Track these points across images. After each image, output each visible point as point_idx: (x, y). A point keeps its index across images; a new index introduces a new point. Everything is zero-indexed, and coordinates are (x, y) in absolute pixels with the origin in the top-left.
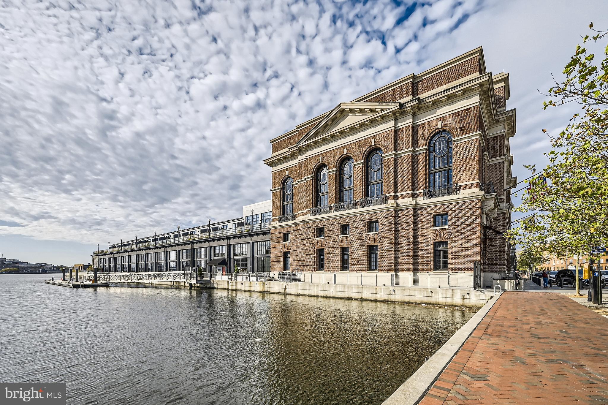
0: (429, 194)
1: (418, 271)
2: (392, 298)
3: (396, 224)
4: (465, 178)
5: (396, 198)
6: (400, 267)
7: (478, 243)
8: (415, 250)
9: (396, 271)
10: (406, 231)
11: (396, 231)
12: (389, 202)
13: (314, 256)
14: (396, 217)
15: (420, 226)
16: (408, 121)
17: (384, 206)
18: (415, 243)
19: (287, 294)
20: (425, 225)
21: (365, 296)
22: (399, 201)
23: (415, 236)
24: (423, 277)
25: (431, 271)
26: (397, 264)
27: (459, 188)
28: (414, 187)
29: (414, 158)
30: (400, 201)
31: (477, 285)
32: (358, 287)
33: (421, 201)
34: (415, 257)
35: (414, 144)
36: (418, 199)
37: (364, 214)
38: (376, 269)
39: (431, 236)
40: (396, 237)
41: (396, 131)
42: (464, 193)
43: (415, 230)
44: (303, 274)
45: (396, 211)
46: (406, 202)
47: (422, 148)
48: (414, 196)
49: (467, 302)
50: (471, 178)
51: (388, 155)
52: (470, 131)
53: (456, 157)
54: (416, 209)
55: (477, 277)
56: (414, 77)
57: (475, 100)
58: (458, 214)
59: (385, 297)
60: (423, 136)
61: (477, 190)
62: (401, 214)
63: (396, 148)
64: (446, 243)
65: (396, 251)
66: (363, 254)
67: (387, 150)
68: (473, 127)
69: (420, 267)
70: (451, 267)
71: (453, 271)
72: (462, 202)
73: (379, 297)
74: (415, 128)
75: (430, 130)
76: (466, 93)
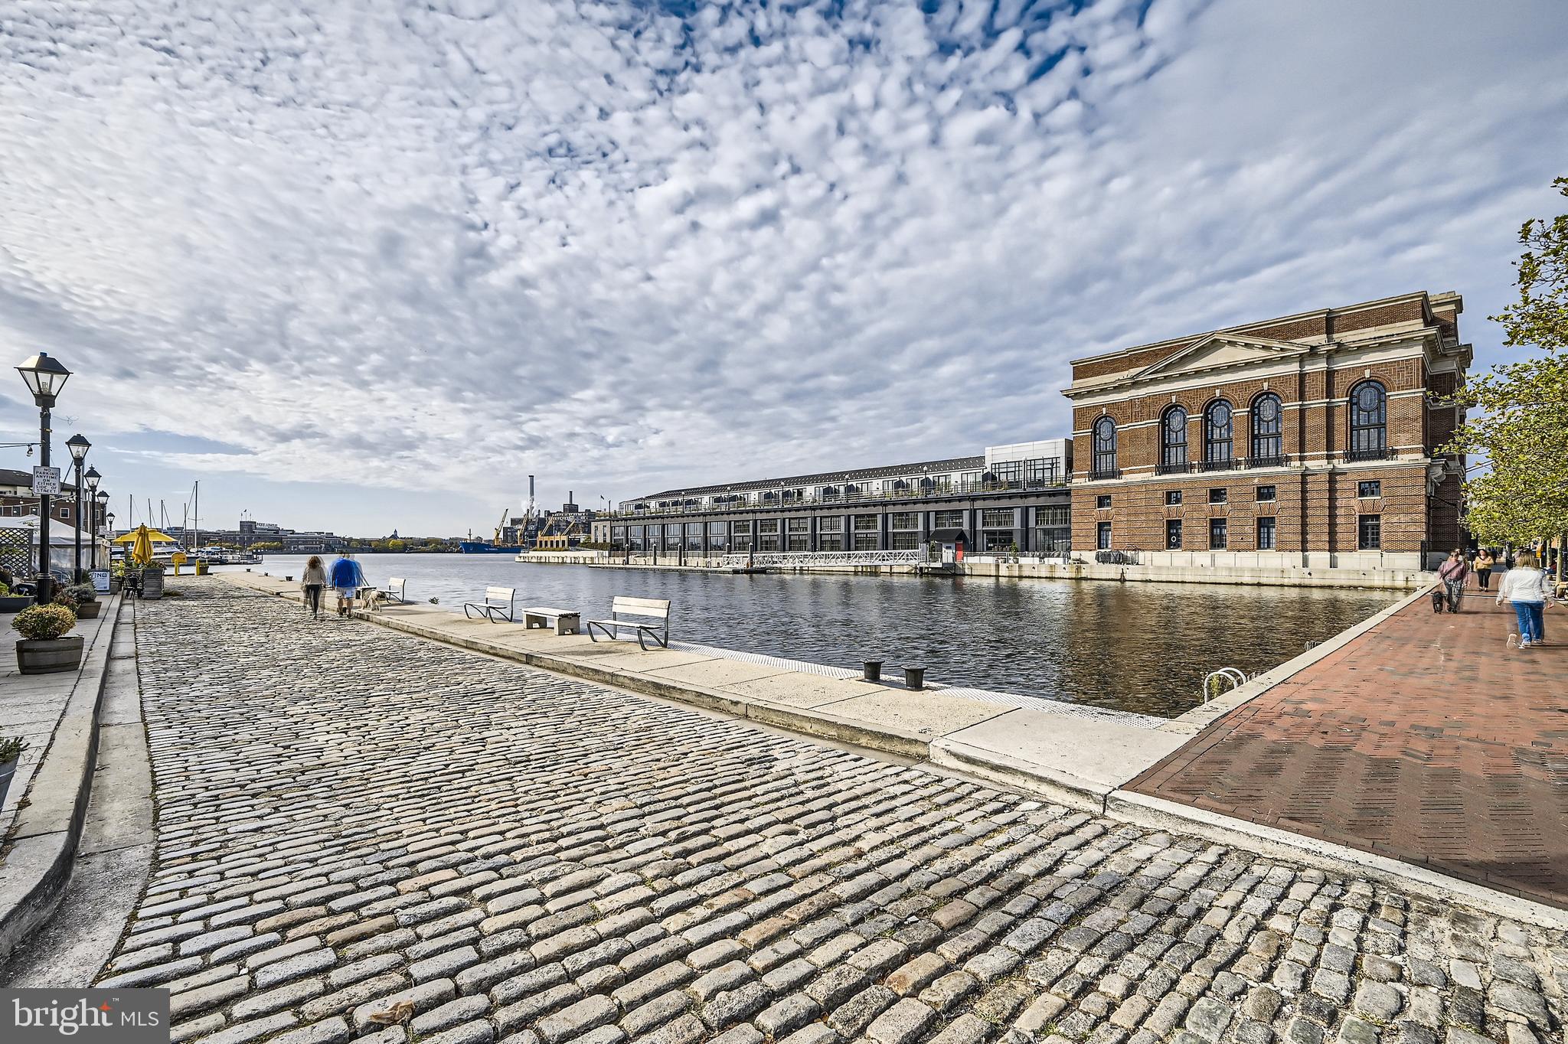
0: (1351, 456)
1: (1336, 551)
2: (1307, 582)
3: (1304, 491)
4: (1403, 440)
5: (1302, 459)
6: (1309, 546)
7: (1423, 517)
8: (1332, 525)
9: (1304, 550)
10: (1318, 501)
11: (1304, 500)
12: (1293, 463)
13: (1162, 531)
14: (1304, 483)
15: (1338, 495)
16: (1322, 366)
17: (1285, 469)
18: (1332, 516)
19: (1125, 580)
20: (1348, 494)
21: (1263, 581)
22: (1307, 463)
23: (1332, 507)
24: (1342, 558)
25: (1355, 550)
26: (1304, 542)
27: (1395, 452)
28: (1330, 446)
29: (1330, 411)
30: (1309, 464)
31: (1423, 567)
32: (1253, 570)
33: (1340, 464)
34: (1332, 533)
35: (1330, 394)
36: (1335, 461)
37: (1252, 477)
38: (1269, 547)
39: (1356, 508)
40: (1304, 508)
41: (1302, 376)
42: (1403, 459)
43: (1332, 499)
44: (1141, 554)
45: (1304, 476)
46: (1317, 464)
47: (1341, 400)
48: (1329, 457)
49: (1410, 584)
50: (1413, 442)
51: (1292, 406)
52: (1411, 387)
53: (1392, 413)
54: (1333, 475)
55: (1424, 558)
56: (1330, 312)
57: (1417, 351)
58: (1393, 483)
59: (1297, 582)
60: (1341, 385)
61: (1420, 456)
62: (1309, 479)
63: (1302, 397)
64: (1377, 517)
65: (1304, 525)
66: (1250, 529)
67: (1288, 399)
68: (1415, 382)
69: (1339, 546)
70: (1384, 545)
71: (1388, 551)
72: (1400, 469)
73: (1286, 581)
74: (1330, 374)
75: (1354, 378)
76: (1406, 342)
